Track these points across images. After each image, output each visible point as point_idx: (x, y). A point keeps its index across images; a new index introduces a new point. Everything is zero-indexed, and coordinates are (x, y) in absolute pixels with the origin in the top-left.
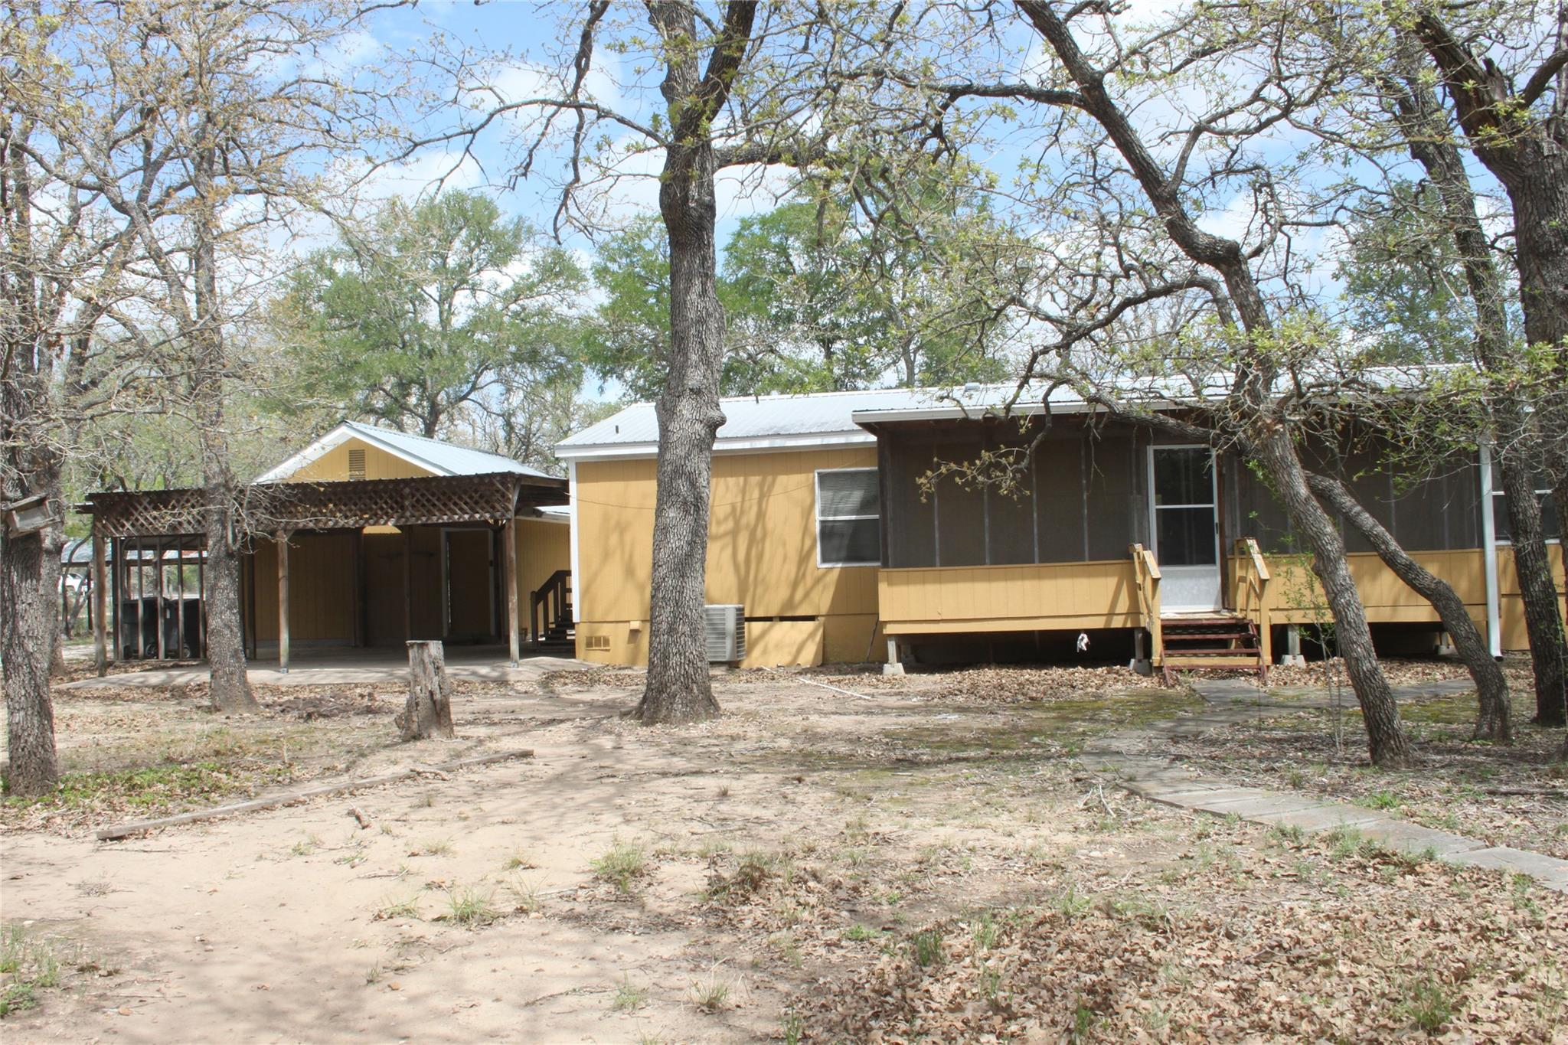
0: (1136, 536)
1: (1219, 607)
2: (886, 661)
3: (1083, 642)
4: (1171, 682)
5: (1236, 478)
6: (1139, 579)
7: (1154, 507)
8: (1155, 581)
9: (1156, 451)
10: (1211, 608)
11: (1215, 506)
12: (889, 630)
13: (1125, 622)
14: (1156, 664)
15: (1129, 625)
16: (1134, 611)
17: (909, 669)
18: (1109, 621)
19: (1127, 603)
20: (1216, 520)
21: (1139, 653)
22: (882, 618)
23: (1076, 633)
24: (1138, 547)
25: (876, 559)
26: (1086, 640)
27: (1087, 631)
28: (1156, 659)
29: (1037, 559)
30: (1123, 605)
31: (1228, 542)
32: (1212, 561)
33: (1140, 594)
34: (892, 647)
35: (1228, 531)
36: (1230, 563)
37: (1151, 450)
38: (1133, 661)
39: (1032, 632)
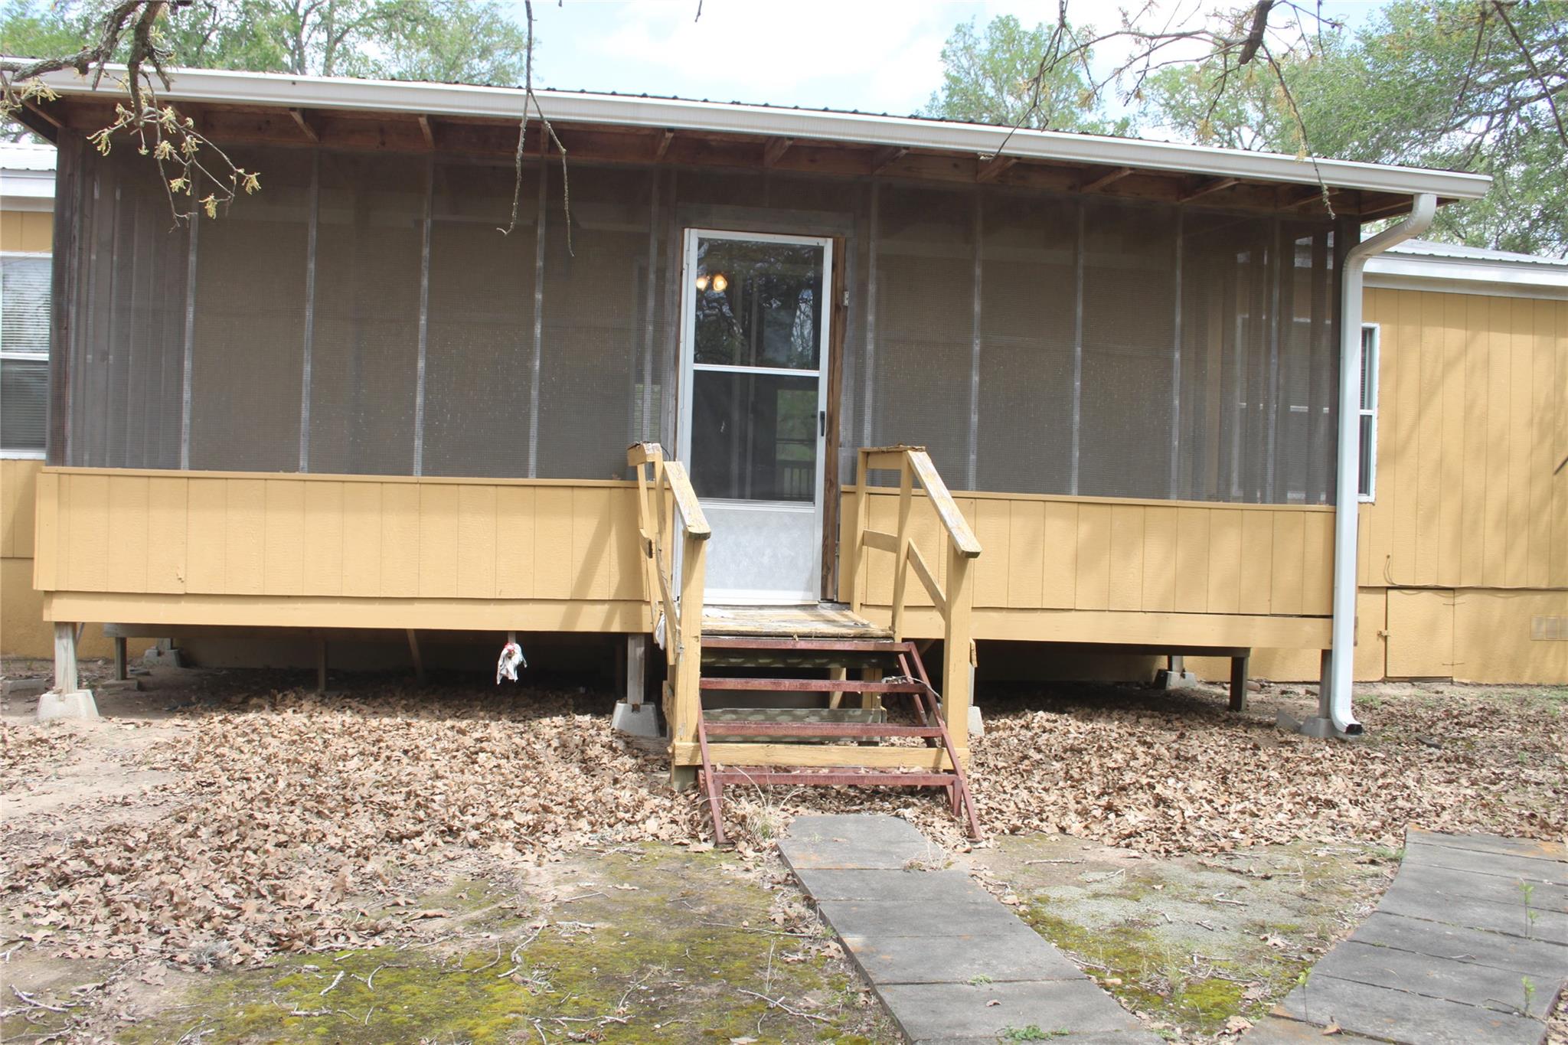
0: (647, 431)
1: (813, 596)
2: (49, 684)
3: (510, 663)
4: (723, 826)
5: (871, 318)
6: (648, 529)
7: (688, 366)
8: (695, 540)
9: (701, 242)
10: (797, 597)
11: (822, 374)
12: (59, 611)
13: (609, 619)
14: (682, 760)
15: (616, 628)
16: (632, 598)
17: (105, 708)
18: (571, 617)
19: (616, 579)
20: (822, 406)
21: (635, 689)
22: (43, 581)
23: (494, 641)
24: (653, 451)
25: (38, 445)
26: (518, 657)
27: (523, 638)
28: (682, 747)
29: (418, 466)
30: (607, 581)
31: (844, 455)
32: (808, 497)
33: (650, 565)
34: (64, 654)
35: (844, 431)
36: (844, 501)
37: (692, 238)
38: (620, 708)
39: (401, 633)
